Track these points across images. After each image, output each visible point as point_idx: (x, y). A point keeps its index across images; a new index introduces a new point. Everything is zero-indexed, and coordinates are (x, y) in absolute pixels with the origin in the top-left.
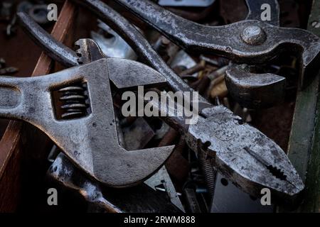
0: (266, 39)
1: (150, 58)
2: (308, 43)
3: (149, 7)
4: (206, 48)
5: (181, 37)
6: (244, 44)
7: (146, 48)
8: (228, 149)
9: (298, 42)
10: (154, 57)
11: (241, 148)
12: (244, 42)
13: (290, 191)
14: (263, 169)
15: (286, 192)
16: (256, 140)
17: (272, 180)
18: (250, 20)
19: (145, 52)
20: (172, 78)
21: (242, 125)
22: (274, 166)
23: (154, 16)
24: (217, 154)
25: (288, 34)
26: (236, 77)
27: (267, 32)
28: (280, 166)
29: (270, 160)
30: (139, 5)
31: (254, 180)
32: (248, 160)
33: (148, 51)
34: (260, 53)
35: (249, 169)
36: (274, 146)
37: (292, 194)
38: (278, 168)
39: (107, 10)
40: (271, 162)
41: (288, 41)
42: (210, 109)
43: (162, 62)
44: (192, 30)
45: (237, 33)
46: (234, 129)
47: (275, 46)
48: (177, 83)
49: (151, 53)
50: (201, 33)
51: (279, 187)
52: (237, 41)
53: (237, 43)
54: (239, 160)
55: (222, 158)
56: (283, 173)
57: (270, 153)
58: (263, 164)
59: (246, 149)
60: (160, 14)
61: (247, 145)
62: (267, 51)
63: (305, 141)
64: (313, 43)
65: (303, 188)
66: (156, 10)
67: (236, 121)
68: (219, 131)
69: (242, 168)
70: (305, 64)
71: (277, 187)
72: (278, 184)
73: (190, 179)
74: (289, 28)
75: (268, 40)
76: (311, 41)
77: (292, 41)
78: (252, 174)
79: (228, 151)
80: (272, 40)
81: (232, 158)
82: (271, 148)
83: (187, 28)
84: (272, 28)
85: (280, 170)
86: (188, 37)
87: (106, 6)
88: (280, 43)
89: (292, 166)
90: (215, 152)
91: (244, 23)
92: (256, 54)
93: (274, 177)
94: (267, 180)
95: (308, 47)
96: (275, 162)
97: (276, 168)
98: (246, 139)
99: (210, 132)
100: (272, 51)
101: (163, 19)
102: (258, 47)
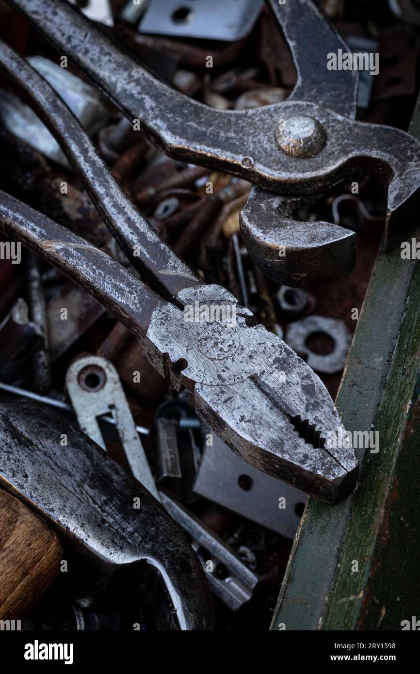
0: (324, 145)
1: (90, 175)
2: (405, 160)
3: (106, 59)
4: (204, 156)
5: (160, 128)
6: (279, 154)
7: (85, 151)
8: (220, 377)
9: (386, 157)
10: (97, 172)
11: (245, 377)
12: (280, 148)
13: (328, 471)
14: (282, 424)
15: (320, 472)
16: (277, 360)
17: (296, 446)
18: (300, 103)
19: (81, 160)
20: (129, 221)
21: (253, 329)
22: (303, 418)
23: (113, 79)
24: (197, 386)
25: (370, 138)
26: (259, 226)
27: (329, 131)
28: (316, 419)
29: (298, 406)
30: (87, 52)
31: (261, 444)
32: (256, 403)
33: (87, 159)
34: (309, 175)
35: (255, 421)
36: (308, 377)
37: (332, 478)
38: (312, 422)
39: (14, 65)
40: (299, 409)
41: (366, 152)
42: (194, 291)
43: (113, 184)
44: (183, 115)
45: (269, 129)
46: (236, 336)
47: (340, 162)
48: (136, 230)
49: (93, 164)
50: (199, 123)
51: (309, 462)
52: (267, 146)
53: (265, 150)
54: (238, 401)
55: (206, 396)
56: (320, 432)
57: (299, 389)
58: (284, 413)
59: (254, 378)
60: (126, 75)
61: (257, 370)
62: (321, 172)
63: (378, 361)
64: (413, 164)
65: (354, 465)
66: (119, 65)
67: (243, 320)
68: (206, 339)
69: (242, 418)
70: (391, 208)
71: (303, 462)
72: (306, 457)
73: (170, 398)
74: (373, 126)
75: (329, 147)
76: (411, 158)
77: (374, 154)
78: (259, 432)
79: (218, 381)
80: (336, 149)
81: (224, 397)
82: (303, 379)
83: (172, 110)
84: (339, 122)
85: (314, 426)
86: (172, 129)
87: (15, 55)
88: (350, 156)
89: (339, 420)
90: (194, 382)
91: (287, 108)
92: (300, 176)
93: (302, 442)
94: (286, 447)
95: (402, 170)
96: (307, 410)
97: (307, 421)
98: (258, 359)
99: (189, 339)
100: (332, 172)
101: (128, 87)
102: (306, 162)
